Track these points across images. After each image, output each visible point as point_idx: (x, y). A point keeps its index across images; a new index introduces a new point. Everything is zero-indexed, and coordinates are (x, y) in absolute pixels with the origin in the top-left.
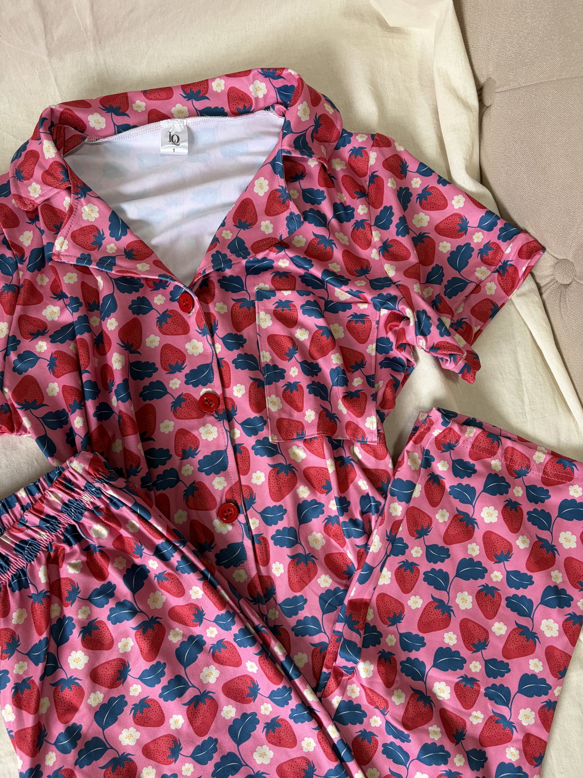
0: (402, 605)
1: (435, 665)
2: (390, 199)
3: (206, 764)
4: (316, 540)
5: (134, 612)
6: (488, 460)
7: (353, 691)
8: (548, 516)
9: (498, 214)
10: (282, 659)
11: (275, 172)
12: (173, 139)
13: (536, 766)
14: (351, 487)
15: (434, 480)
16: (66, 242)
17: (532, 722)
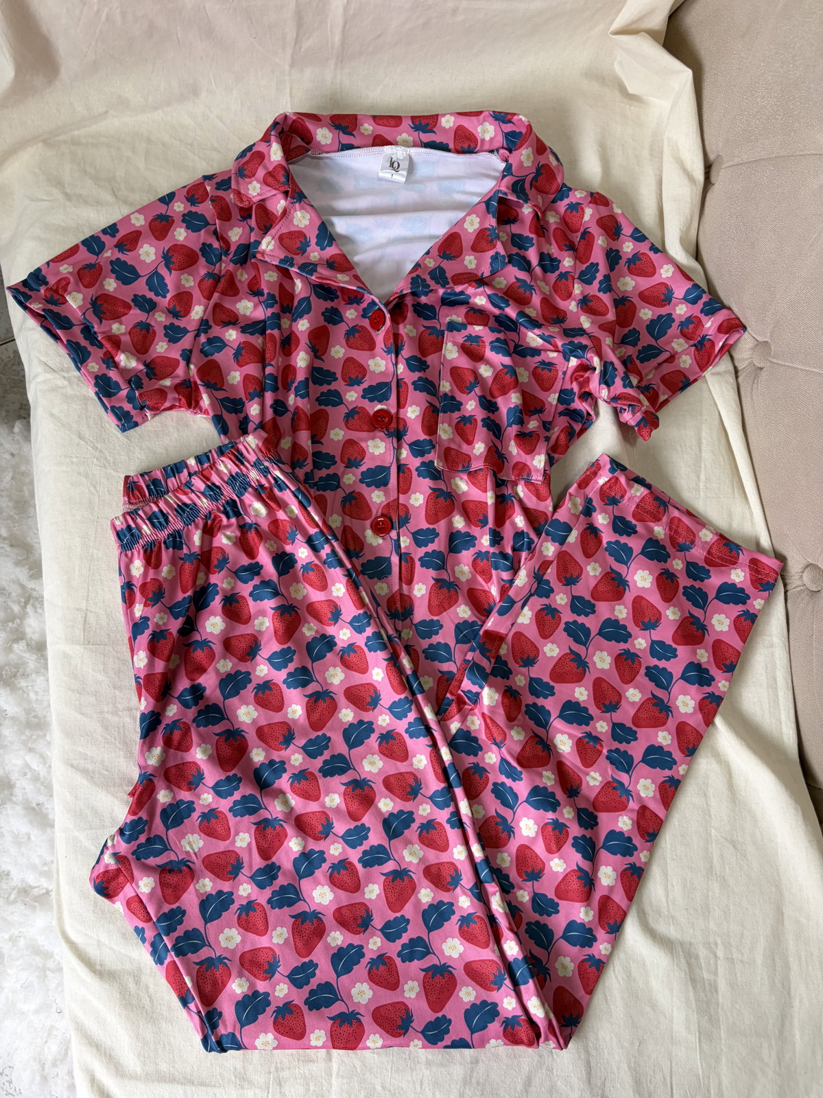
0: (538, 650)
1: (561, 716)
2: (598, 256)
3: (316, 758)
4: (462, 573)
5: (276, 593)
6: (651, 524)
7: (473, 722)
8: (704, 596)
9: (706, 290)
10: (409, 672)
11: (488, 212)
12: (393, 165)
13: (647, 841)
14: (508, 523)
15: (592, 532)
16: (273, 242)
17: (651, 794)
